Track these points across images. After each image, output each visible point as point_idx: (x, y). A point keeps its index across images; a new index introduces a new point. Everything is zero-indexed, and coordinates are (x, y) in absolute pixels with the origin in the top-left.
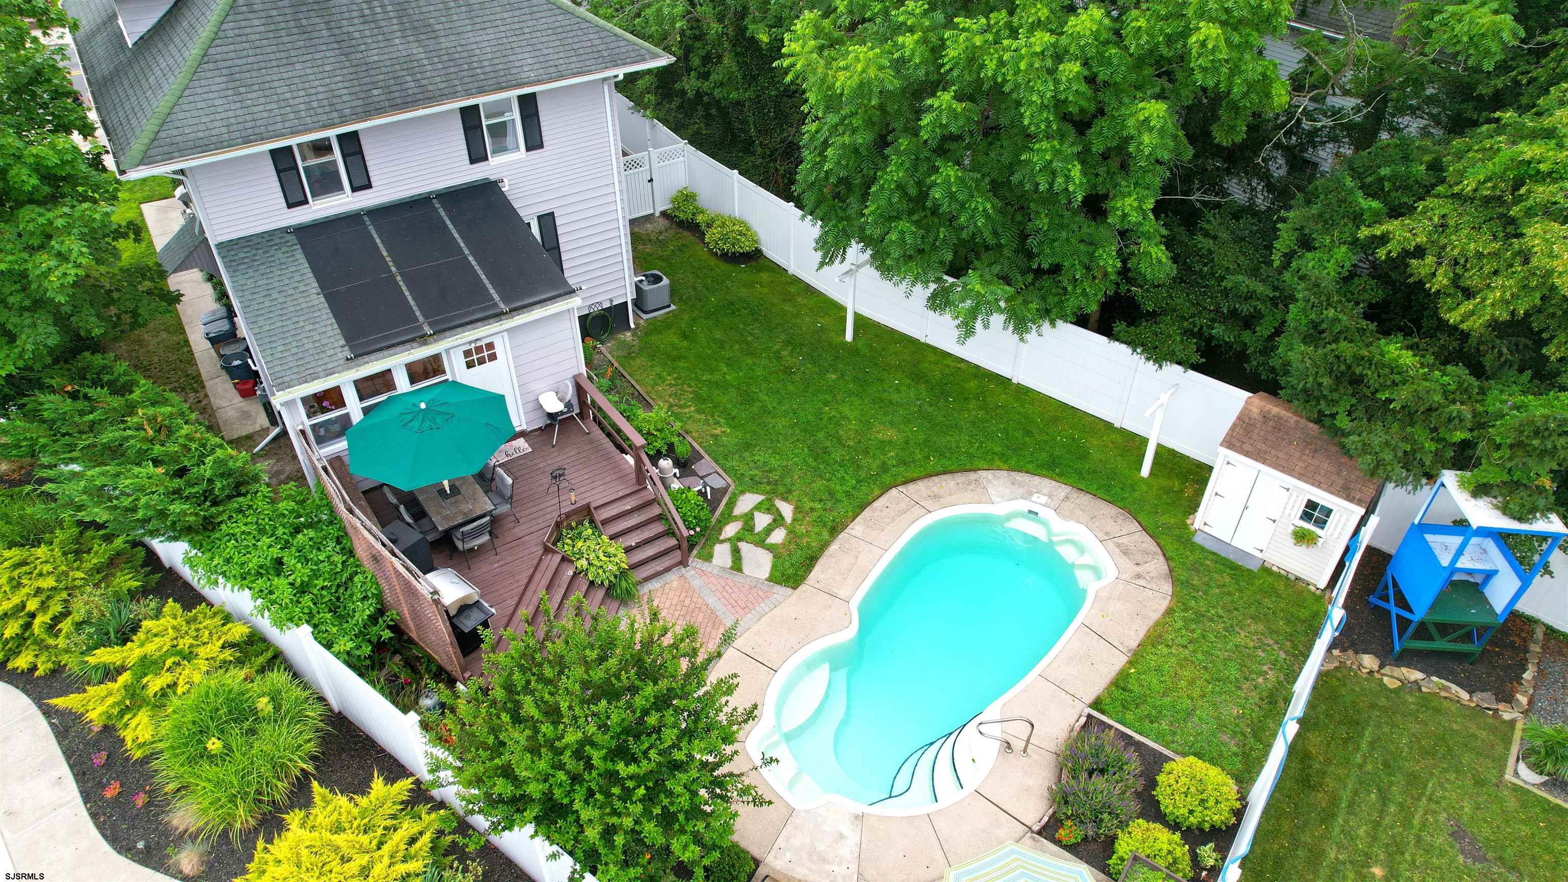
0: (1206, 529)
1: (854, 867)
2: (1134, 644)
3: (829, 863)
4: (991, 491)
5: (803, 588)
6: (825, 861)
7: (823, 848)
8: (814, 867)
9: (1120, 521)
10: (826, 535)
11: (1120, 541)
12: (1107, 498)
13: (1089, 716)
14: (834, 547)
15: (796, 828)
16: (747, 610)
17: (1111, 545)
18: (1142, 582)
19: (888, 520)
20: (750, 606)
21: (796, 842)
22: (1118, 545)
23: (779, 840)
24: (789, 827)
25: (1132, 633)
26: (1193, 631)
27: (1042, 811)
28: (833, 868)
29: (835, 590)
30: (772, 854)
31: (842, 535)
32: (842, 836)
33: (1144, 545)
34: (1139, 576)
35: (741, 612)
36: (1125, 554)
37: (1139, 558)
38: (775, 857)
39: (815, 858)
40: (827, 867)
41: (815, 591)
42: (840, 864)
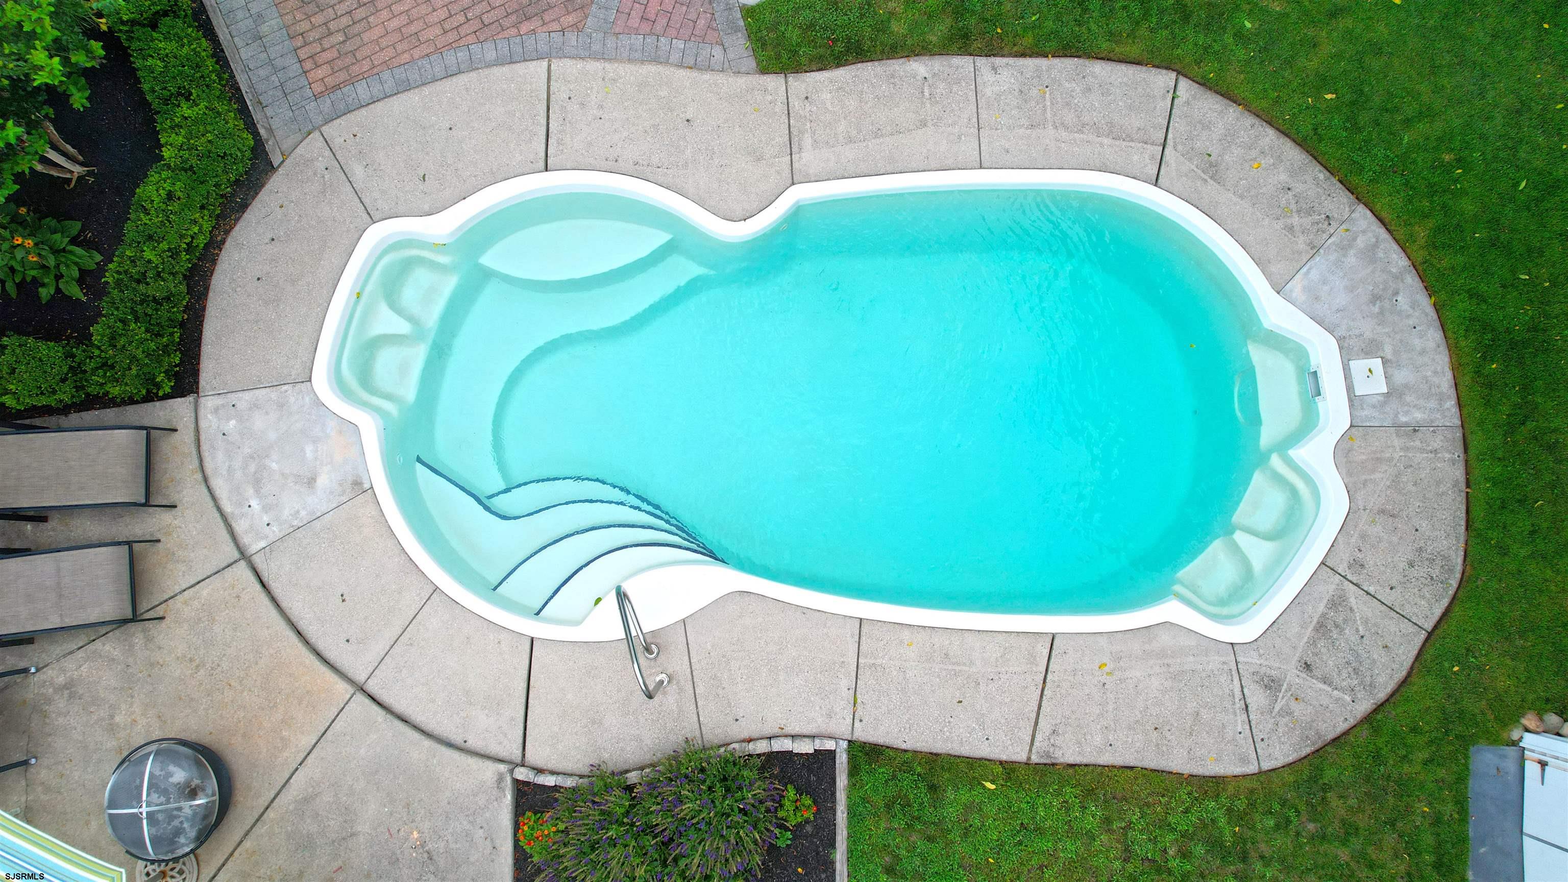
0: (1532, 769)
1: (276, 531)
2: (1068, 754)
3: (257, 491)
4: (1319, 266)
5: (774, 82)
6: (257, 483)
7: (274, 466)
8: (238, 474)
9: (1420, 572)
10: (941, 28)
11: (1354, 596)
12: (1479, 512)
13: (825, 758)
14: (919, 67)
15: (281, 406)
16: (646, 27)
17: (1329, 586)
18: (1257, 698)
19: (1070, 117)
20: (658, 28)
21: (259, 422)
22: (1337, 602)
23: (247, 396)
24: (273, 394)
25: (1098, 739)
26: (1185, 855)
27: (569, 766)
28: (254, 503)
29: (807, 141)
30: (219, 401)
31: (963, 64)
32: (311, 482)
33: (1377, 654)
34: (1271, 685)
35: (635, 21)
36: (1321, 627)
37: (1330, 662)
38: (216, 410)
39: (252, 468)
40: (250, 491)
41: (780, 108)
42: (266, 509)
